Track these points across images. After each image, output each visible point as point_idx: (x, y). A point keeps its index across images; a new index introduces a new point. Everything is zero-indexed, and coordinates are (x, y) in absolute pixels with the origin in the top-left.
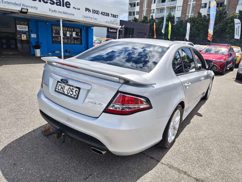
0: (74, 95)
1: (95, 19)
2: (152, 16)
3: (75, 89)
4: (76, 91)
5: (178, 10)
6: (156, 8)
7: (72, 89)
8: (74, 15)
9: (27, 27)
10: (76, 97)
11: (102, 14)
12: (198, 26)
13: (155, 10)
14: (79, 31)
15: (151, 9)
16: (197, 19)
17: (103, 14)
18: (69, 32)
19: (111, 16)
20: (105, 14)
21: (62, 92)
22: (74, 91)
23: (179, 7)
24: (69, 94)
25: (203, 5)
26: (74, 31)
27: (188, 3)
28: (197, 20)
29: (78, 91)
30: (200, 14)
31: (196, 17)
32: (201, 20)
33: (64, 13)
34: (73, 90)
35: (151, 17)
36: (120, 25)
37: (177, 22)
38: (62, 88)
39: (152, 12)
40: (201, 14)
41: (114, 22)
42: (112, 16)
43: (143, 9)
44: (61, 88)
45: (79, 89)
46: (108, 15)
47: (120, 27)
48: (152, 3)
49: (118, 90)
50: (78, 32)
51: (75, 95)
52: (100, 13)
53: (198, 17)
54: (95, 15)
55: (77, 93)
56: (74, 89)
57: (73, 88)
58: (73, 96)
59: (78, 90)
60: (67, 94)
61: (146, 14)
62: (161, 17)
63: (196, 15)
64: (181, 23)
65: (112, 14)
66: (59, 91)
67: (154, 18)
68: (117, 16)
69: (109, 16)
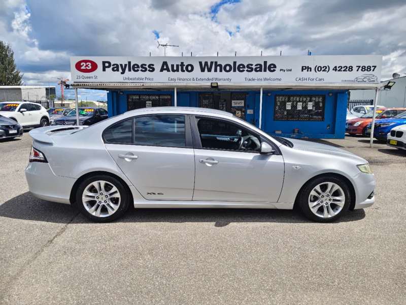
1: (320, 80)
8: (280, 80)
9: (243, 101)
11: (336, 70)
14: (320, 100)
17: (338, 69)
18: (301, 103)
19: (357, 70)
20: (343, 69)
26: (310, 101)
33: (265, 79)
41: (365, 80)
42: (361, 69)
46: (349, 69)
47: (381, 85)
50: (319, 102)
52: (331, 68)
54: (321, 74)
69: (352, 71)
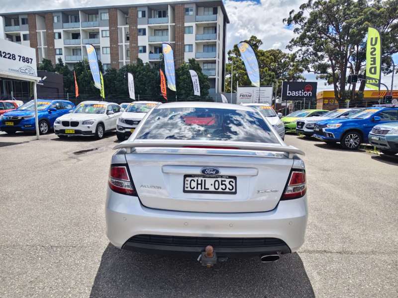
0: (229, 188)
2: (60, 60)
3: (228, 180)
4: (231, 183)
5: (105, 52)
6: (65, 47)
7: (222, 181)
10: (234, 190)
11: (1, 56)
12: (141, 79)
13: (63, 50)
15: (56, 47)
16: (137, 68)
17: (3, 55)
19: (20, 60)
20: (7, 56)
21: (203, 190)
22: (227, 183)
23: (105, 49)
24: (220, 190)
25: (141, 48)
27: (119, 44)
28: (139, 69)
29: (234, 181)
30: (140, 61)
31: (135, 65)
32: (144, 70)
34: (223, 183)
35: (57, 62)
36: (38, 76)
37: (106, 71)
38: (201, 184)
39: (58, 52)
40: (142, 61)
41: (27, 71)
42: (22, 59)
43: (38, 47)
44: (198, 184)
45: (235, 178)
46: (13, 57)
47: (40, 79)
48: (55, 38)
49: (292, 169)
51: (231, 188)
53: (138, 66)
55: (234, 184)
56: (225, 181)
57: (223, 179)
58: (227, 190)
59: (232, 180)
60: (215, 190)
61: (46, 55)
62: (78, 63)
63: (135, 62)
64: (113, 72)
65: (20, 57)
66: (195, 189)
67: (64, 62)
68: (30, 60)
69: (15, 59)
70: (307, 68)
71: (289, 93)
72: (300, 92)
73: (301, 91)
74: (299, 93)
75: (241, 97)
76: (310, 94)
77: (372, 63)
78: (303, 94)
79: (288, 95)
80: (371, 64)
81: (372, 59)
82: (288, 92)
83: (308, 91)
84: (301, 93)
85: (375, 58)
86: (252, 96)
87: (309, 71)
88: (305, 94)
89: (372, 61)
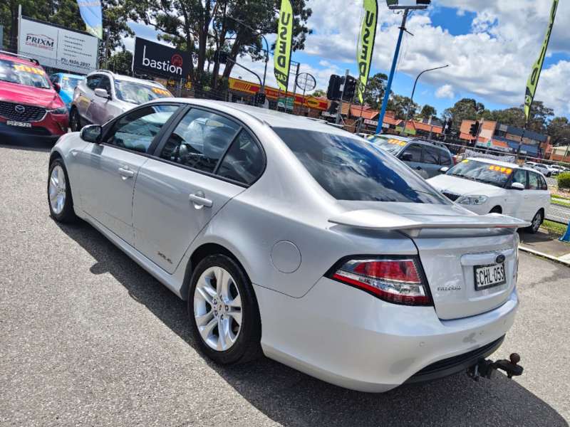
4: (502, 270)
7: (498, 269)
10: (504, 279)
21: (489, 283)
24: (498, 280)
29: (503, 267)
44: (485, 277)
57: (498, 266)
58: (501, 280)
60: (496, 282)
70: (143, 16)
71: (146, 62)
72: (164, 64)
73: (166, 62)
74: (162, 65)
75: (30, 41)
76: (179, 70)
77: (281, 49)
78: (169, 69)
79: (144, 63)
80: (280, 52)
81: (282, 45)
82: (144, 59)
83: (177, 65)
84: (166, 68)
85: (284, 44)
86: (55, 45)
87: (147, 22)
88: (173, 69)
89: (281, 47)
